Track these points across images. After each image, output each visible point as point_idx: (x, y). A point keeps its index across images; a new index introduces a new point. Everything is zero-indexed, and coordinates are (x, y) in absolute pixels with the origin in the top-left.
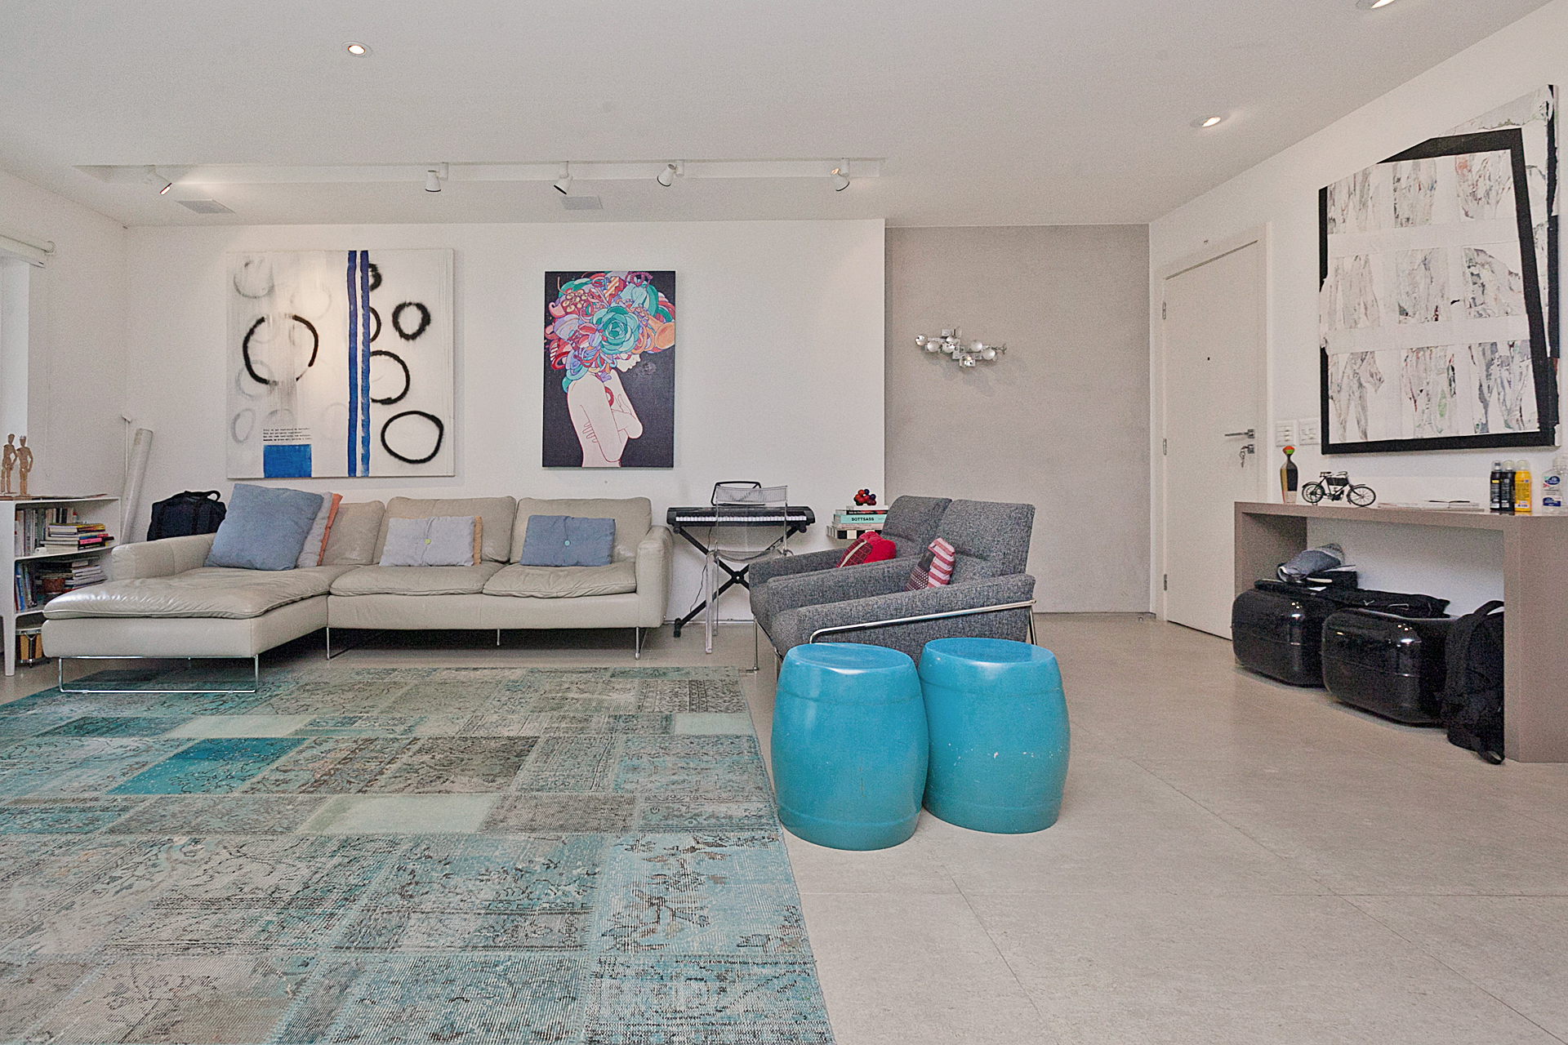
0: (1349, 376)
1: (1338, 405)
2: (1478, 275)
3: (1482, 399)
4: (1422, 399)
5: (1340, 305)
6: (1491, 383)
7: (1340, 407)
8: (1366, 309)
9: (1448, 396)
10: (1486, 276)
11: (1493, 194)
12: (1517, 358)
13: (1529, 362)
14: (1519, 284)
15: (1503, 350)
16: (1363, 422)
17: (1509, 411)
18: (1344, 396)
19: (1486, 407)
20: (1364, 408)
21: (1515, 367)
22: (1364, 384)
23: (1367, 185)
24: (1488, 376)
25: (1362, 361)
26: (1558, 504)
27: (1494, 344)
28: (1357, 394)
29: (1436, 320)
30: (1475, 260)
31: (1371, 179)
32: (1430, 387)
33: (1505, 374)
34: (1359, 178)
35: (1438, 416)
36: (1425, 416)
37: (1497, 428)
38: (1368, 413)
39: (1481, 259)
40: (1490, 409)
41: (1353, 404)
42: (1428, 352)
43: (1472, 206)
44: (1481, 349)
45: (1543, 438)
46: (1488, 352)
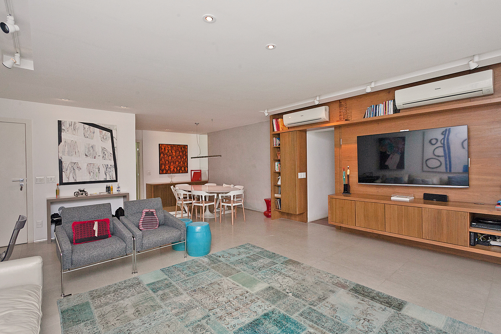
0: (70, 167)
1: (66, 174)
2: (104, 152)
3: (105, 174)
4: (92, 174)
5: (67, 150)
6: (107, 171)
7: (67, 174)
8: (75, 153)
9: (98, 173)
10: (106, 153)
11: (107, 139)
12: (112, 168)
13: (114, 168)
14: (112, 156)
15: (109, 166)
16: (75, 177)
17: (111, 176)
18: (68, 171)
19: (106, 175)
20: (75, 175)
21: (111, 169)
22: (75, 169)
23: (75, 126)
24: (107, 170)
25: (75, 164)
26: (120, 191)
27: (107, 165)
28: (73, 171)
29: (95, 158)
30: (103, 149)
31: (77, 125)
32: (94, 171)
33: (110, 170)
34: (73, 123)
35: (96, 177)
36: (93, 177)
37: (108, 179)
38: (77, 176)
39: (105, 149)
40: (107, 176)
41: (71, 174)
42: (93, 165)
43: (103, 140)
44: (105, 165)
45: (116, 181)
46: (106, 166)
